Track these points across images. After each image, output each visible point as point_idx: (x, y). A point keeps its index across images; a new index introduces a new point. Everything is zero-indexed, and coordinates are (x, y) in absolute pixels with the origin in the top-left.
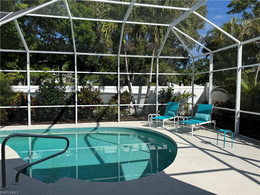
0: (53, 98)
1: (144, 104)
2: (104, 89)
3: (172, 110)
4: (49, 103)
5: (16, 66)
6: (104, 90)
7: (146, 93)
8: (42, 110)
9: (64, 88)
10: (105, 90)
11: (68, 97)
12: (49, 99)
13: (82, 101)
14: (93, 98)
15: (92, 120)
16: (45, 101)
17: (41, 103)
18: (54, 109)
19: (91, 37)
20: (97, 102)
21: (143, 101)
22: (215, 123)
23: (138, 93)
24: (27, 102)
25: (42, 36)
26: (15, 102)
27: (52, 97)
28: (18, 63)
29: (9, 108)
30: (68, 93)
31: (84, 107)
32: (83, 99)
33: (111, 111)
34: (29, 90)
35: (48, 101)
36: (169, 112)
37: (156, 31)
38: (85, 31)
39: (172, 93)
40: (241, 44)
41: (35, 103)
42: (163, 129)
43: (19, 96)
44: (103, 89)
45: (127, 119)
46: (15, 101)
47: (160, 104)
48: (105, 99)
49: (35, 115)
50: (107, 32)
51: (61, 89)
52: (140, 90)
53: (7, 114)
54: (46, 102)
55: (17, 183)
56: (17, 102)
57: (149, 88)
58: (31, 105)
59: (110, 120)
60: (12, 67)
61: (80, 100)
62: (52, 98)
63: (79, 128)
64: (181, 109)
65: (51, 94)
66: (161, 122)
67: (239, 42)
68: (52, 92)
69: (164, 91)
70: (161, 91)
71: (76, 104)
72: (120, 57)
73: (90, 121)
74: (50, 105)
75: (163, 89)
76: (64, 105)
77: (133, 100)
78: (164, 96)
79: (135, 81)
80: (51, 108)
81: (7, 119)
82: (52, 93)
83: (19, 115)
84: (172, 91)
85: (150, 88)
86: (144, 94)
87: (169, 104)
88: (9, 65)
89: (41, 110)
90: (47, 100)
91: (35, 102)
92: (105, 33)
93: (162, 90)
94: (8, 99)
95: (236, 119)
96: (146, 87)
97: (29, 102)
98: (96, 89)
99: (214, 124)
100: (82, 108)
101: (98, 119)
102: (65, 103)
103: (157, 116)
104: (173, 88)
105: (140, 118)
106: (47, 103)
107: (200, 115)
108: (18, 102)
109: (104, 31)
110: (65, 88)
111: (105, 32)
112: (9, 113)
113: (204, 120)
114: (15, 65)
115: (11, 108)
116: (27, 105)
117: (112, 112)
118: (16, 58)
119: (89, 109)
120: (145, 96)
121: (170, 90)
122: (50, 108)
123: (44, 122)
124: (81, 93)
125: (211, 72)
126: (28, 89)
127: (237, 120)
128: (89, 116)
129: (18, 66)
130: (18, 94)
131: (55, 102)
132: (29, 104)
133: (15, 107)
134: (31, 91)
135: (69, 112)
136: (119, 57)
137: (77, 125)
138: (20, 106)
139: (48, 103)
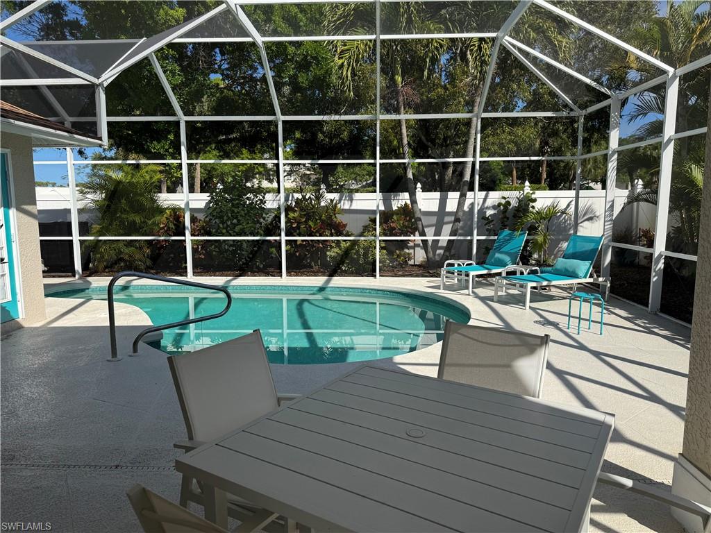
0: (239, 221)
1: (450, 236)
2: (351, 200)
3: (506, 250)
4: (230, 232)
5: (170, 151)
6: (351, 202)
7: (455, 210)
8: (216, 247)
9: (261, 198)
10: (354, 201)
11: (270, 220)
12: (229, 223)
13: (298, 227)
14: (323, 222)
15: (322, 272)
16: (221, 226)
17: (214, 230)
18: (239, 243)
19: (326, 73)
20: (333, 231)
21: (447, 228)
22: (609, 285)
23: (436, 209)
24: (184, 228)
25: (225, 77)
26: (163, 228)
27: (236, 218)
28: (174, 143)
29: (152, 240)
30: (270, 210)
31: (303, 241)
32: (299, 223)
33: (362, 252)
34: (187, 204)
35: (228, 226)
36: (497, 255)
37: (473, 49)
38: (312, 57)
39: (531, 209)
40: (675, 73)
41: (202, 231)
42: (469, 295)
43: (171, 215)
44: (349, 202)
45: (400, 273)
46: (162, 226)
47: (483, 238)
48: (354, 225)
49: (203, 257)
50: (345, 63)
51: (257, 201)
52: (443, 202)
53: (150, 253)
54: (224, 228)
55: (135, 354)
56: (166, 228)
57: (463, 196)
58: (192, 235)
59: (360, 272)
60: (162, 151)
61: (294, 226)
62: (235, 221)
63: (286, 286)
64: (557, 253)
65: (233, 212)
66: (466, 278)
67: (671, 70)
68: (236, 208)
69: (508, 203)
70: (500, 204)
71: (283, 234)
72: (382, 121)
73: (315, 274)
74: (231, 236)
75: (504, 198)
76: (261, 236)
77: (420, 226)
78: (506, 217)
79: (455, 179)
80: (234, 241)
81: (149, 263)
82: (236, 210)
83: (172, 256)
84: (531, 204)
85: (465, 195)
86: (450, 214)
87: (501, 237)
88: (154, 148)
89: (213, 247)
90: (225, 225)
91: (203, 227)
92: (341, 66)
93: (503, 202)
94: (150, 222)
95: (653, 274)
96: (456, 195)
97: (188, 229)
98: (332, 201)
99: (606, 286)
100: (298, 243)
101: (334, 270)
102: (262, 232)
103: (463, 264)
104: (533, 196)
105: (431, 271)
106: (224, 231)
107: (566, 263)
108: (169, 229)
109: (340, 62)
110: (264, 197)
111: (343, 63)
112: (152, 251)
113: (573, 275)
114: (166, 147)
115: (154, 240)
116: (184, 235)
117: (366, 254)
118: (169, 132)
119: (313, 246)
120: (452, 218)
121: (526, 203)
122: (232, 243)
123: (221, 273)
124: (296, 209)
125: (614, 152)
126: (185, 201)
127: (654, 277)
128: (316, 263)
129: (174, 149)
130: (167, 211)
131: (241, 229)
132: (188, 233)
133: (162, 238)
134: (190, 207)
135: (272, 253)
136: (378, 122)
137: (285, 280)
138: (171, 236)
139: (227, 232)
